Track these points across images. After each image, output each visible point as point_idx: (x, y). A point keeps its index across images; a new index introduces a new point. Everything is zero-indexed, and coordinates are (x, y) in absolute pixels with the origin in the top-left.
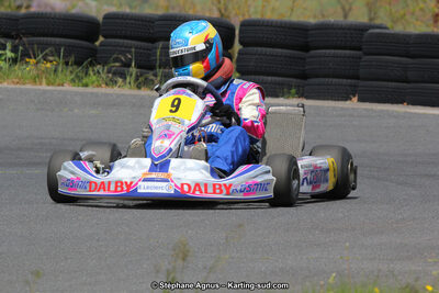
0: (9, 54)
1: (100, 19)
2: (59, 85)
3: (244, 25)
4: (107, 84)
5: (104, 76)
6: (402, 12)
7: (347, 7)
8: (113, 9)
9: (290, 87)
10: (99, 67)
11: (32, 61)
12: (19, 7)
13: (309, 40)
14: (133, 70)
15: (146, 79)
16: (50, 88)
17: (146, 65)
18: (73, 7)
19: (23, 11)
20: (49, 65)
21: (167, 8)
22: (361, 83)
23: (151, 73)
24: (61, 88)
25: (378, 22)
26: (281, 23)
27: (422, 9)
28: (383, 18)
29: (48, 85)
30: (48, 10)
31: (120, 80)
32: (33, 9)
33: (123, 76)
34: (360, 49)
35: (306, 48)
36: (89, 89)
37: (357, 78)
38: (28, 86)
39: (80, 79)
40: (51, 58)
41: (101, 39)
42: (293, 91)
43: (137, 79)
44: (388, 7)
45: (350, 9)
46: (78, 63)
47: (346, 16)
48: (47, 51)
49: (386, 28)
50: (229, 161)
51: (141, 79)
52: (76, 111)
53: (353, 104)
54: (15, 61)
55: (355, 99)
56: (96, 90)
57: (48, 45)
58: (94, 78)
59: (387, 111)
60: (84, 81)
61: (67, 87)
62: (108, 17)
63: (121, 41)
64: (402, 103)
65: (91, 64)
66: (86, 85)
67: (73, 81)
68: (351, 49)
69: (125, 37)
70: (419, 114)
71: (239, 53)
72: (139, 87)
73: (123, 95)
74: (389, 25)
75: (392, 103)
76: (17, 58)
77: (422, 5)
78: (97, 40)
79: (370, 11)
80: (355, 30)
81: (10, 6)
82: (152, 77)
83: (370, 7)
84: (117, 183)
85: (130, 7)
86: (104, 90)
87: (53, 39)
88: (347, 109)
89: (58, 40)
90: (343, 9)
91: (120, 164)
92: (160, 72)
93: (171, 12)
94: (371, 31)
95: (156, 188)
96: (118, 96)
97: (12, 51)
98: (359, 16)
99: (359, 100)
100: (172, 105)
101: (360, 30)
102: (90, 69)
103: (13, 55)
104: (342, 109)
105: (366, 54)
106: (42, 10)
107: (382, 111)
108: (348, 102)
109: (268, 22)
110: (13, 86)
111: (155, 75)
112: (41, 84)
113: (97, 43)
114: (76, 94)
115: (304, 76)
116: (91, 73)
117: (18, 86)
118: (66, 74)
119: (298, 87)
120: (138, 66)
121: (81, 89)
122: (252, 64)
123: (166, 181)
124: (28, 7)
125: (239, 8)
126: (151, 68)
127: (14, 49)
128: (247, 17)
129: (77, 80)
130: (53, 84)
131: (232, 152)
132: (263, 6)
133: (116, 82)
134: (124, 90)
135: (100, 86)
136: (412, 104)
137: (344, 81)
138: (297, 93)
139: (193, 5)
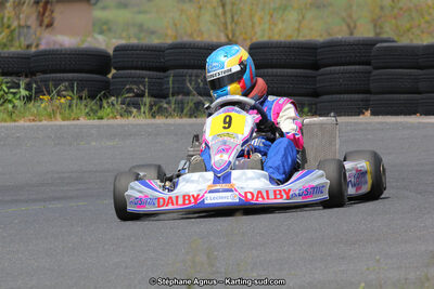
0: (24, 92)
1: (111, 52)
2: (74, 119)
6: (408, 26)
7: (352, 25)
8: (123, 42)
11: (46, 98)
12: (29, 46)
13: (318, 58)
14: (147, 100)
16: (66, 123)
17: (160, 94)
18: (83, 42)
19: (33, 50)
20: (63, 100)
21: (176, 37)
22: (373, 97)
23: (164, 101)
25: (384, 36)
26: (290, 43)
27: (427, 22)
28: (388, 32)
29: (64, 120)
30: (57, 47)
31: (135, 110)
32: (43, 47)
33: (138, 106)
34: (368, 64)
35: (316, 66)
36: (104, 122)
37: (368, 92)
38: (44, 122)
39: (95, 112)
41: (113, 71)
42: (306, 109)
43: (151, 109)
44: (393, 21)
45: (355, 27)
46: (92, 97)
47: (352, 34)
48: (61, 86)
49: (393, 41)
50: (281, 171)
51: (154, 108)
52: (94, 143)
53: (367, 118)
54: (29, 99)
55: (368, 113)
58: (108, 110)
60: (99, 114)
61: (83, 121)
62: (117, 49)
63: (133, 71)
64: (415, 114)
65: (106, 96)
67: (88, 114)
68: (359, 64)
69: (136, 68)
72: (153, 116)
74: (396, 39)
75: (405, 115)
76: (31, 96)
77: (427, 18)
79: (375, 26)
81: (20, 46)
82: (165, 106)
83: (375, 23)
84: (184, 196)
85: (139, 39)
86: (120, 121)
87: (65, 75)
88: (361, 124)
89: (70, 75)
90: (349, 26)
91: (184, 180)
93: (179, 40)
95: (222, 198)
97: (26, 89)
98: (365, 32)
99: (373, 114)
100: (225, 122)
101: (368, 45)
103: (27, 93)
104: (356, 123)
105: (376, 68)
106: (52, 47)
108: (361, 117)
109: (277, 43)
110: (28, 123)
111: (168, 103)
112: (56, 119)
113: (110, 76)
115: (316, 94)
116: (105, 105)
117: (33, 123)
118: (81, 108)
119: (310, 105)
120: (151, 95)
121: (96, 122)
123: (231, 191)
124: (37, 46)
125: (246, 33)
126: (165, 97)
127: (28, 88)
128: (254, 40)
129: (92, 113)
130: (68, 119)
131: (283, 163)
132: (271, 29)
133: (131, 113)
134: (139, 120)
135: (115, 117)
136: (426, 115)
137: (356, 96)
138: (310, 111)
139: (201, 33)
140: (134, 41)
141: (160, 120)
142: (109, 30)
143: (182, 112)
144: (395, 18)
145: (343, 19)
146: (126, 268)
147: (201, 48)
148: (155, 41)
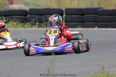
0: (4, 21)
1: (28, 10)
2: (18, 28)
3: (66, 10)
5: (30, 25)
7: (93, 4)
9: (79, 25)
10: (28, 23)
11: (11, 22)
13: (83, 12)
14: (37, 23)
15: (41, 25)
19: (7, 10)
20: (15, 23)
21: (45, 7)
22: (97, 23)
24: (18, 29)
25: (101, 7)
26: (76, 8)
27: (112, 3)
30: (14, 9)
32: (10, 9)
33: (35, 25)
35: (83, 15)
36: (26, 29)
38: (10, 29)
41: (28, 15)
42: (80, 26)
43: (38, 25)
46: (22, 22)
47: (92, 6)
48: (14, 20)
49: (103, 8)
52: (23, 34)
53: (96, 29)
56: (28, 29)
58: (27, 26)
59: (105, 30)
61: (20, 29)
62: (30, 10)
63: (34, 16)
64: (109, 28)
65: (26, 22)
66: (25, 28)
67: (22, 27)
71: (65, 17)
72: (39, 28)
75: (106, 28)
76: (6, 21)
80: (95, 9)
81: (4, 9)
83: (99, 3)
87: (16, 16)
94: (99, 9)
96: (34, 30)
98: (96, 6)
99: (97, 28)
102: (26, 23)
104: (93, 30)
105: (98, 15)
106: (12, 9)
107: (103, 30)
108: (94, 28)
109: (72, 8)
111: (43, 24)
113: (28, 17)
114: (23, 30)
115: (83, 22)
118: (20, 25)
120: (39, 22)
121: (24, 29)
122: (69, 20)
126: (42, 22)
127: (5, 19)
128: (66, 8)
130: (16, 28)
132: (71, 5)
133: (33, 27)
134: (35, 29)
135: (29, 28)
136: (112, 28)
137: (93, 23)
138: (81, 27)
139: (52, 6)
140: (34, 8)
141: (41, 29)
142: (28, 5)
143: (47, 26)
144: (104, 2)
145: (90, 3)
146: (31, 67)
147: (52, 10)
148: (40, 8)
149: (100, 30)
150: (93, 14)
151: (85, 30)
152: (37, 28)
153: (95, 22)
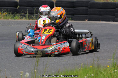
4: (20, 19)
5: (19, 16)
9: (69, 18)
10: (18, 14)
15: (31, 17)
24: (8, 20)
40: (5, 12)
56: (18, 20)
57: (4, 9)
59: (96, 23)
66: (15, 19)
70: (104, 23)
73: (25, 21)
78: (17, 7)
80: (86, 2)
92: (35, 15)
94: (90, 2)
96: (24, 21)
102: (16, 15)
107: (94, 23)
114: (12, 21)
149: (90, 23)
150: (84, 7)
151: (75, 23)
152: (27, 19)
153: (86, 15)
